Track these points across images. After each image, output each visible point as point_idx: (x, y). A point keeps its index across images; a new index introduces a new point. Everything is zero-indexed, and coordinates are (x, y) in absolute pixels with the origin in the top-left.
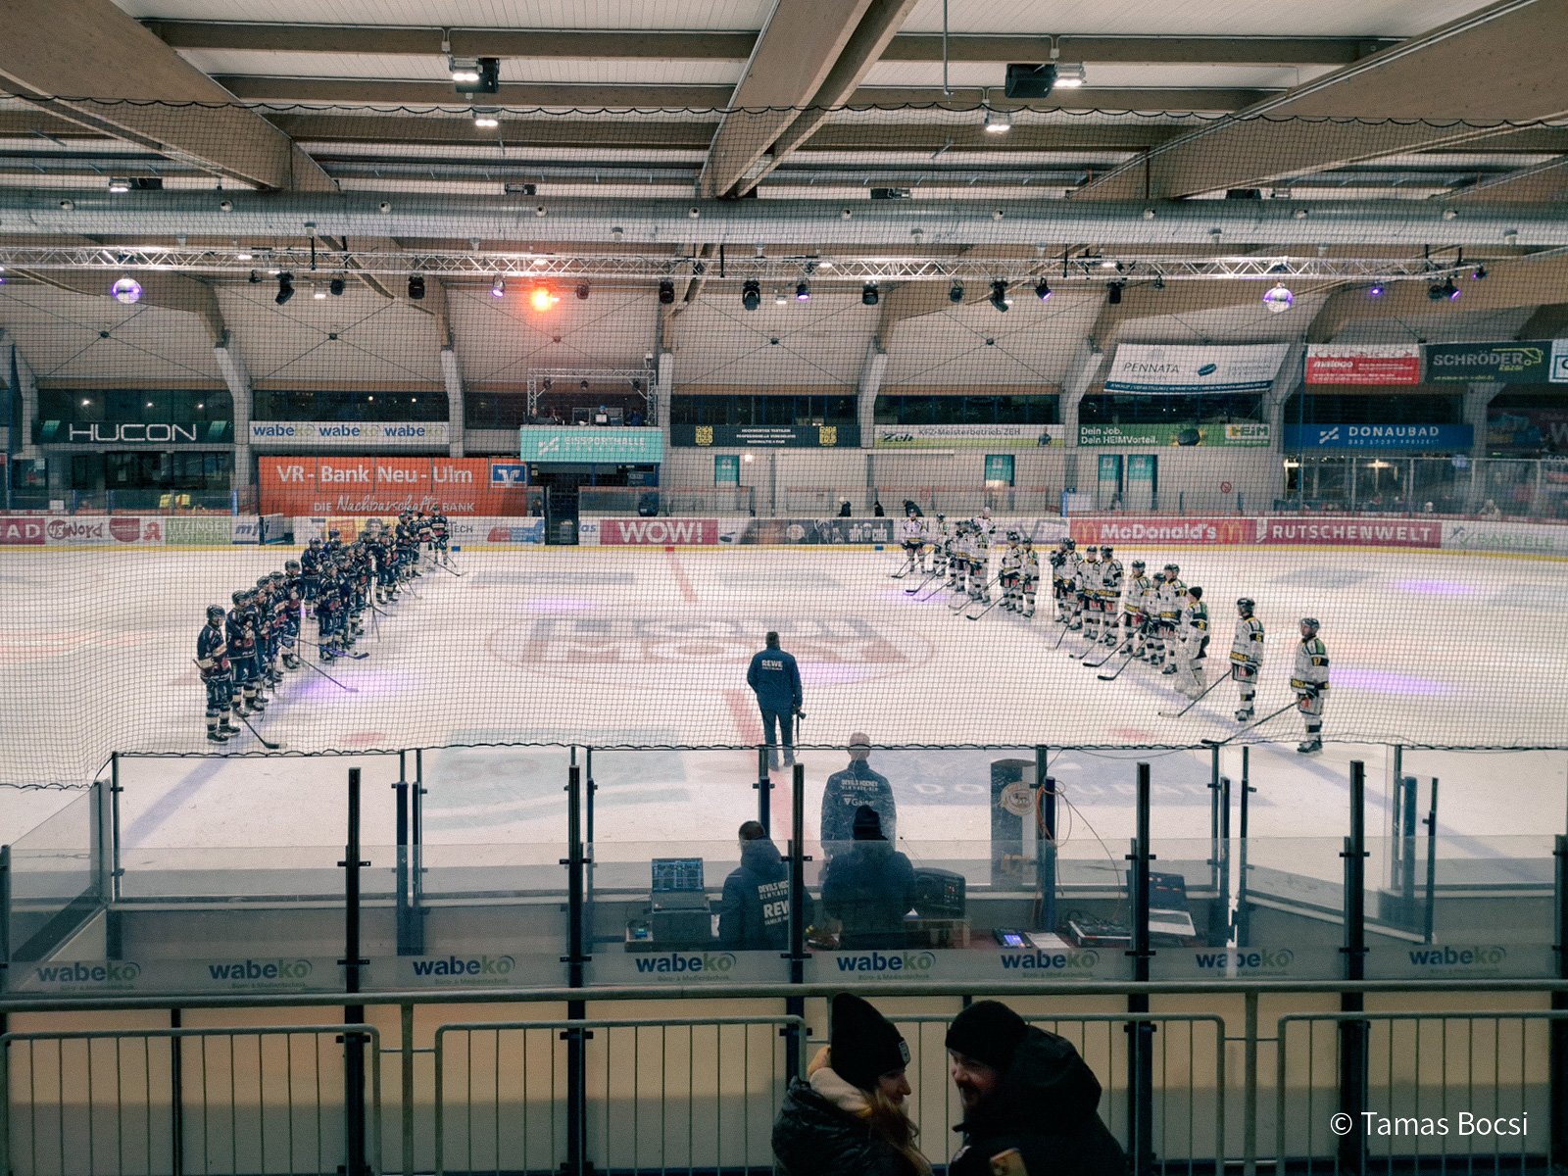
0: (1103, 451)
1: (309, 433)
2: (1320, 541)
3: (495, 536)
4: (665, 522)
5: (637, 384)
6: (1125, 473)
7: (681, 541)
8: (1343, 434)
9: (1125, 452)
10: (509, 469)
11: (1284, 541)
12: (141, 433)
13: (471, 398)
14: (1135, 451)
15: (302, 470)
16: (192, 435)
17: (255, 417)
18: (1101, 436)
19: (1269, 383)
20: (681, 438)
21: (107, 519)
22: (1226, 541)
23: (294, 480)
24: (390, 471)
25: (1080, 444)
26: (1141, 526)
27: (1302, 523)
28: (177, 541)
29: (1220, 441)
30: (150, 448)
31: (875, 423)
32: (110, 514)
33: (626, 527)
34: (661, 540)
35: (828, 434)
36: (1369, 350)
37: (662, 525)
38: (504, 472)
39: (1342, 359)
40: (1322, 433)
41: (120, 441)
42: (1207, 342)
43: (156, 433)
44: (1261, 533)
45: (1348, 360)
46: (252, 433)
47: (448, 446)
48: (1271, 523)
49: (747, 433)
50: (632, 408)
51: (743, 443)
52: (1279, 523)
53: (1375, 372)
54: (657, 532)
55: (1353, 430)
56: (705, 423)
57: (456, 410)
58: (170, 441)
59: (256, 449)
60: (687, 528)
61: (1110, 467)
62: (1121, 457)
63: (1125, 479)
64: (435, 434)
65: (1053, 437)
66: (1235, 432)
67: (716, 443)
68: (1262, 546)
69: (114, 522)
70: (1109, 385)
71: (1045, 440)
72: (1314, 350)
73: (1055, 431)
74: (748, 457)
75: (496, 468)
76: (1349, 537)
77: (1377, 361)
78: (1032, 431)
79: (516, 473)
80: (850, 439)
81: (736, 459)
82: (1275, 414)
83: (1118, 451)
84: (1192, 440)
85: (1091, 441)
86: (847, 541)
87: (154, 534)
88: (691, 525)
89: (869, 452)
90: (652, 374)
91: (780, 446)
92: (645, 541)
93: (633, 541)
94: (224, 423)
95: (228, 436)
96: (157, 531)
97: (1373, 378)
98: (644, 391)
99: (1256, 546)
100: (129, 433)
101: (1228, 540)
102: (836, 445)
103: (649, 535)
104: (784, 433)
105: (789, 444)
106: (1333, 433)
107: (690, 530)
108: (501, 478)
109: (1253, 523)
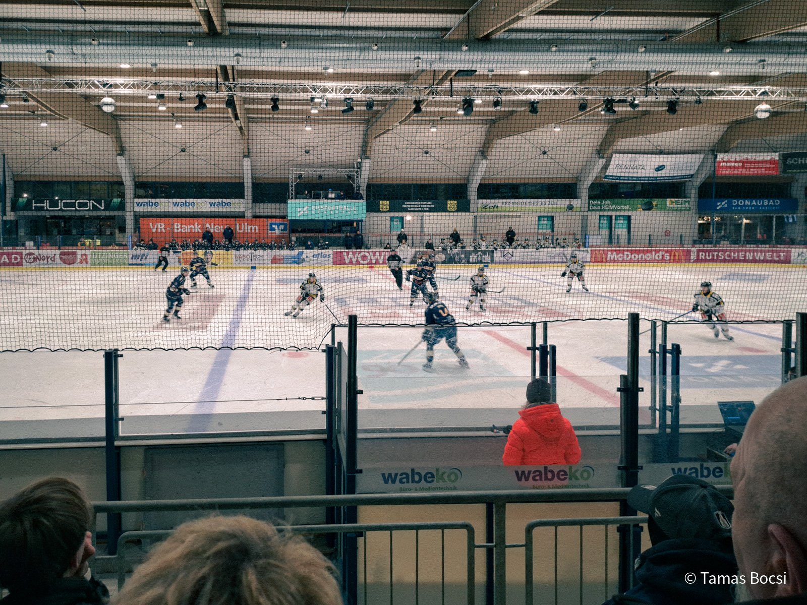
0: (602, 213)
1: (167, 205)
2: (724, 261)
3: (275, 261)
4: (368, 252)
5: (350, 177)
6: (613, 225)
7: (377, 263)
8: (730, 204)
9: (614, 214)
10: (278, 225)
11: (705, 261)
12: (73, 205)
13: (256, 186)
14: (618, 213)
15: (163, 226)
16: (101, 206)
17: (137, 196)
18: (600, 205)
19: (692, 176)
20: (372, 208)
21: (58, 252)
22: (674, 261)
23: (159, 231)
24: (212, 225)
25: (589, 210)
26: (629, 253)
27: (715, 251)
28: (97, 264)
29: (664, 208)
30: (78, 214)
31: (478, 199)
32: (59, 249)
33: (348, 255)
34: (366, 262)
35: (452, 204)
36: (750, 156)
37: (366, 254)
38: (276, 227)
39: (735, 162)
40: (719, 204)
41: (61, 210)
42: (661, 152)
43: (80, 205)
44: (693, 256)
45: (739, 162)
46: (135, 205)
47: (244, 212)
48: (699, 251)
49: (407, 204)
50: (347, 191)
51: (406, 210)
52: (703, 251)
53: (754, 168)
54: (364, 258)
55: (735, 202)
56: (385, 199)
57: (248, 192)
58: (89, 210)
59: (137, 214)
60: (380, 255)
61: (605, 222)
62: (611, 217)
63: (613, 229)
64: (237, 205)
65: (575, 206)
66: (672, 203)
67: (390, 210)
68: (695, 264)
69: (61, 254)
70: (606, 177)
71: (570, 208)
72: (720, 156)
73: (575, 203)
74: (408, 217)
75: (271, 224)
76: (741, 258)
77: (755, 162)
78: (563, 203)
79: (282, 227)
80: (464, 207)
81: (402, 219)
82: (693, 193)
83: (610, 213)
84: (649, 207)
85: (594, 208)
86: (469, 262)
87: (85, 260)
88: (383, 254)
89: (475, 214)
90: (357, 172)
91: (426, 211)
92: (358, 263)
93: (351, 263)
94: (119, 200)
95: (122, 207)
96: (86, 259)
97: (752, 172)
98: (353, 181)
99: (691, 264)
100: (66, 205)
101: (675, 260)
102: (457, 211)
103: (359, 259)
104: (429, 204)
105: (431, 210)
106: (724, 203)
107: (382, 257)
108: (274, 229)
109: (689, 252)
